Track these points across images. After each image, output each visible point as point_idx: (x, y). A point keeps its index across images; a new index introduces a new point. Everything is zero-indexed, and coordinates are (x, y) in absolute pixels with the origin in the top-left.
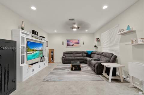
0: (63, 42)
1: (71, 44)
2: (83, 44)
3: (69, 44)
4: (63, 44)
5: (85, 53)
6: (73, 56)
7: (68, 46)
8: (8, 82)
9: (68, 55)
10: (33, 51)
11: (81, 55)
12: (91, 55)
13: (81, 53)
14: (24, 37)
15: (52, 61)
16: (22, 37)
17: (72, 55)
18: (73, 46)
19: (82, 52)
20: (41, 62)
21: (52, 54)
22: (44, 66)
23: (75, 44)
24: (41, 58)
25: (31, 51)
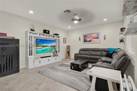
0: (80, 38)
1: (88, 39)
2: (105, 38)
3: (86, 39)
4: (80, 40)
5: (105, 51)
6: (89, 54)
7: (84, 42)
8: (12, 66)
9: (83, 52)
10: (43, 46)
11: (99, 53)
12: (112, 54)
13: (100, 51)
14: (32, 36)
15: (69, 57)
16: (30, 36)
17: (87, 52)
18: (90, 41)
19: (102, 49)
20: (53, 56)
21: (68, 50)
22: (55, 60)
23: (92, 39)
24: (54, 53)
25: (40, 46)
